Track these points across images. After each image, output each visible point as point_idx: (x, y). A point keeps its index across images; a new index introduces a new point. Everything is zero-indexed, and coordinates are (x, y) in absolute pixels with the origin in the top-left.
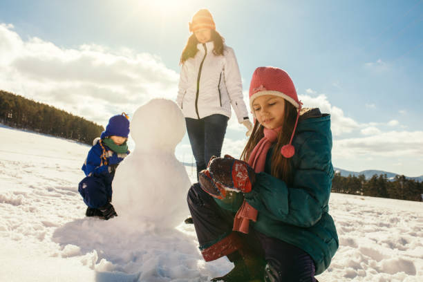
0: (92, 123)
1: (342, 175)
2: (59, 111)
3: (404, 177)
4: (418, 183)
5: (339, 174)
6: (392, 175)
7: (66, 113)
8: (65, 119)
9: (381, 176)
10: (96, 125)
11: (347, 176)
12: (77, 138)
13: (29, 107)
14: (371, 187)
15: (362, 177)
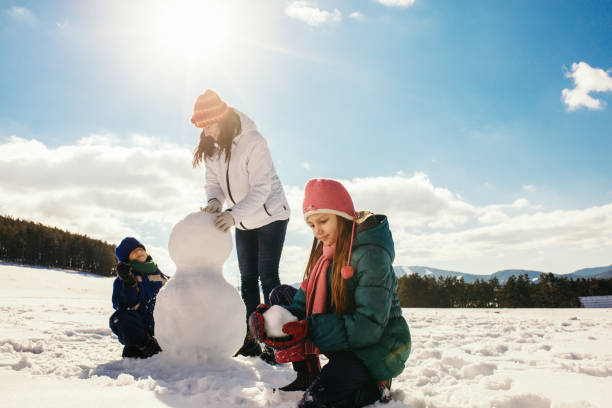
0: (100, 242)
1: (467, 281)
2: (50, 229)
3: (551, 275)
4: (572, 282)
5: (462, 280)
6: (535, 274)
7: (61, 232)
8: (59, 240)
9: (521, 277)
10: (106, 244)
11: (472, 282)
12: (79, 267)
13: (5, 228)
14: (508, 295)
15: (494, 281)
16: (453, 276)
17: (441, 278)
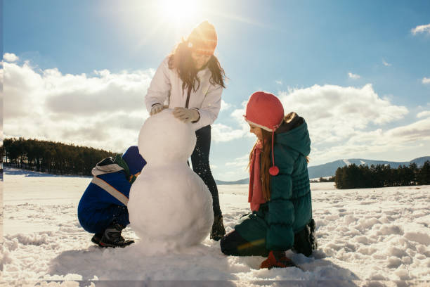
5: (389, 166)
11: (396, 167)
14: (425, 175)
16: (381, 164)
17: (372, 166)
